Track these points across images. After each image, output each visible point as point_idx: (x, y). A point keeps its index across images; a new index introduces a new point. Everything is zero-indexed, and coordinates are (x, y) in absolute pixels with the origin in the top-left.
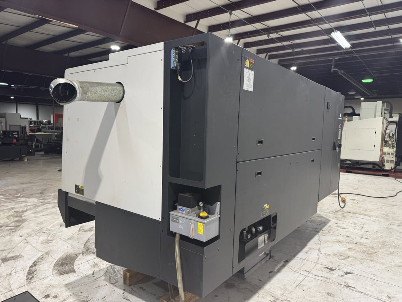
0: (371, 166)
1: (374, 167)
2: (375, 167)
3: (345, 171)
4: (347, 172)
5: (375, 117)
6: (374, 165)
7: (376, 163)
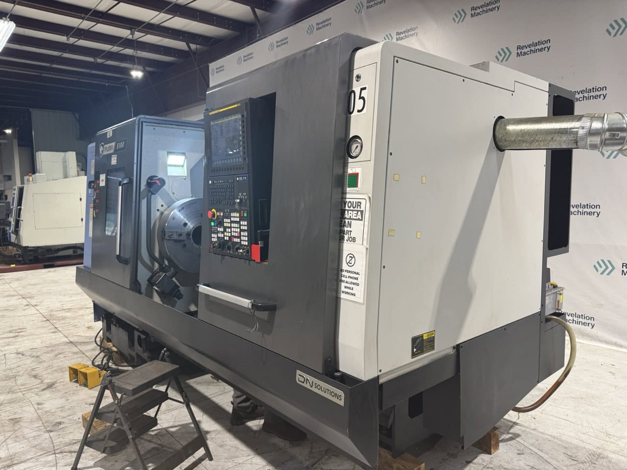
0: (70, 252)
1: (74, 252)
2: (77, 253)
3: (43, 266)
4: (46, 267)
5: (66, 176)
6: (75, 249)
7: (77, 245)
